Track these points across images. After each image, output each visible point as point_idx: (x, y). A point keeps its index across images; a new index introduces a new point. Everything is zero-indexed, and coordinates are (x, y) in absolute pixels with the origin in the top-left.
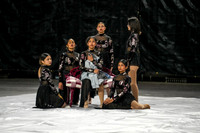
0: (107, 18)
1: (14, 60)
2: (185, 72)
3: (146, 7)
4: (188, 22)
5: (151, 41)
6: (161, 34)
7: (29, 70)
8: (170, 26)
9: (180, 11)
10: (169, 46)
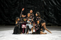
0: (34, 8)
1: (7, 20)
2: (57, 23)
3: (45, 4)
4: (58, 8)
5: (47, 14)
6: (50, 12)
7: (11, 23)
8: (53, 10)
9: (55, 5)
10: (52, 16)
